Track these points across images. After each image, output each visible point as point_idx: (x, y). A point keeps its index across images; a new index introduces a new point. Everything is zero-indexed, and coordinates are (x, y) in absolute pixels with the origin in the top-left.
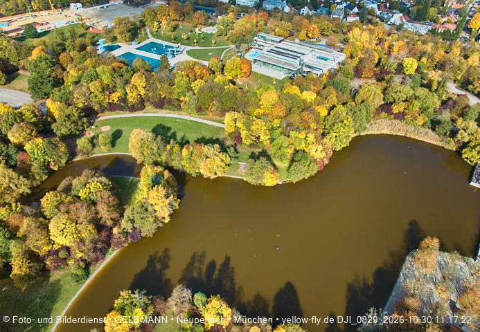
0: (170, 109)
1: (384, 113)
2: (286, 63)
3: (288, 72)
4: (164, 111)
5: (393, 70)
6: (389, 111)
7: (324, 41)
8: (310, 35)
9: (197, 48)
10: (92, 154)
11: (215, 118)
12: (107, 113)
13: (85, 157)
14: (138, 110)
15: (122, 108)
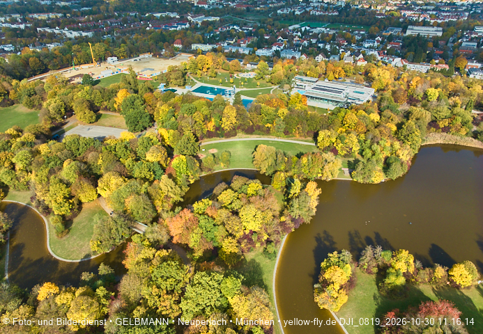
0: (259, 134)
1: (432, 128)
2: (332, 97)
3: (335, 104)
4: (254, 136)
5: (420, 99)
6: (437, 127)
7: (348, 80)
8: (337, 76)
9: (245, 89)
10: (214, 170)
11: (300, 139)
12: (206, 140)
13: (210, 173)
14: (232, 136)
15: (218, 136)
